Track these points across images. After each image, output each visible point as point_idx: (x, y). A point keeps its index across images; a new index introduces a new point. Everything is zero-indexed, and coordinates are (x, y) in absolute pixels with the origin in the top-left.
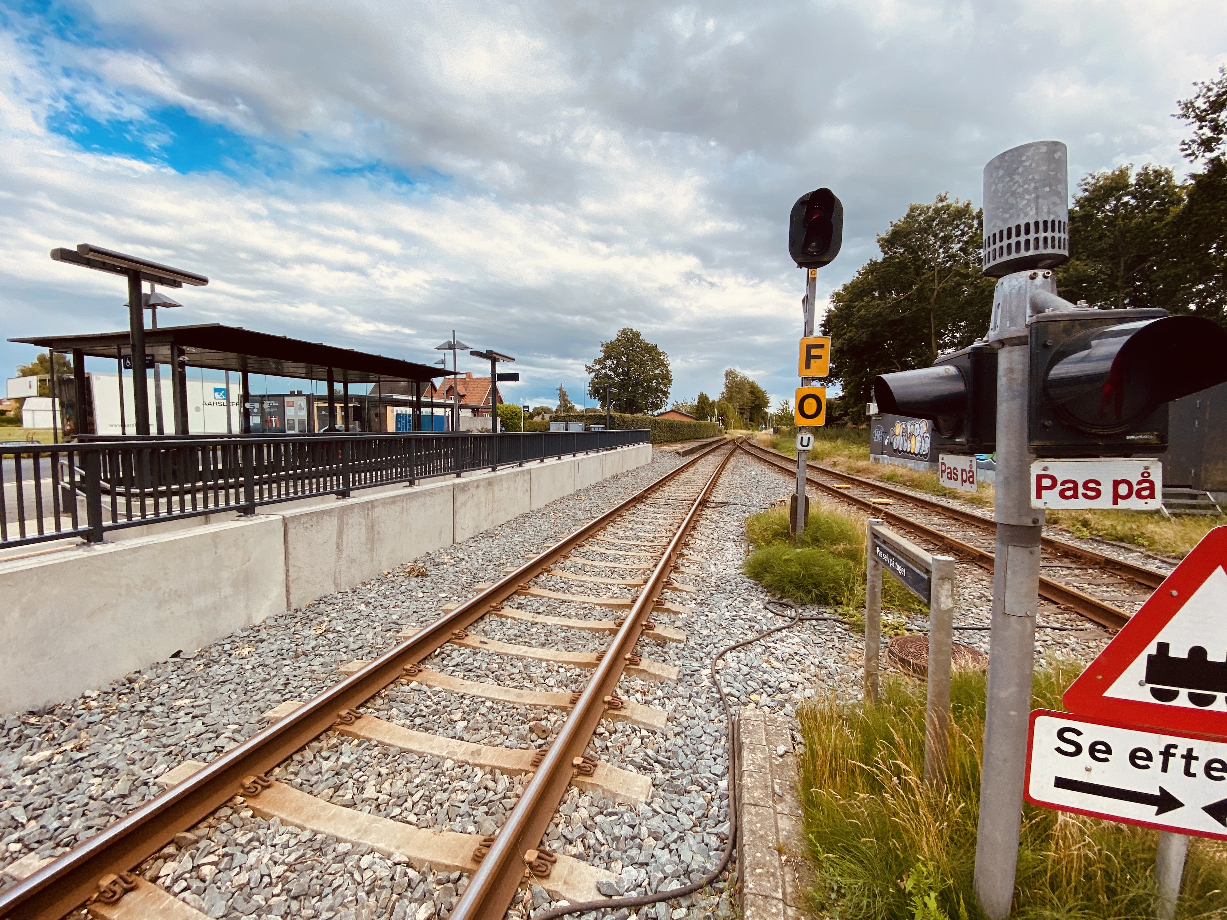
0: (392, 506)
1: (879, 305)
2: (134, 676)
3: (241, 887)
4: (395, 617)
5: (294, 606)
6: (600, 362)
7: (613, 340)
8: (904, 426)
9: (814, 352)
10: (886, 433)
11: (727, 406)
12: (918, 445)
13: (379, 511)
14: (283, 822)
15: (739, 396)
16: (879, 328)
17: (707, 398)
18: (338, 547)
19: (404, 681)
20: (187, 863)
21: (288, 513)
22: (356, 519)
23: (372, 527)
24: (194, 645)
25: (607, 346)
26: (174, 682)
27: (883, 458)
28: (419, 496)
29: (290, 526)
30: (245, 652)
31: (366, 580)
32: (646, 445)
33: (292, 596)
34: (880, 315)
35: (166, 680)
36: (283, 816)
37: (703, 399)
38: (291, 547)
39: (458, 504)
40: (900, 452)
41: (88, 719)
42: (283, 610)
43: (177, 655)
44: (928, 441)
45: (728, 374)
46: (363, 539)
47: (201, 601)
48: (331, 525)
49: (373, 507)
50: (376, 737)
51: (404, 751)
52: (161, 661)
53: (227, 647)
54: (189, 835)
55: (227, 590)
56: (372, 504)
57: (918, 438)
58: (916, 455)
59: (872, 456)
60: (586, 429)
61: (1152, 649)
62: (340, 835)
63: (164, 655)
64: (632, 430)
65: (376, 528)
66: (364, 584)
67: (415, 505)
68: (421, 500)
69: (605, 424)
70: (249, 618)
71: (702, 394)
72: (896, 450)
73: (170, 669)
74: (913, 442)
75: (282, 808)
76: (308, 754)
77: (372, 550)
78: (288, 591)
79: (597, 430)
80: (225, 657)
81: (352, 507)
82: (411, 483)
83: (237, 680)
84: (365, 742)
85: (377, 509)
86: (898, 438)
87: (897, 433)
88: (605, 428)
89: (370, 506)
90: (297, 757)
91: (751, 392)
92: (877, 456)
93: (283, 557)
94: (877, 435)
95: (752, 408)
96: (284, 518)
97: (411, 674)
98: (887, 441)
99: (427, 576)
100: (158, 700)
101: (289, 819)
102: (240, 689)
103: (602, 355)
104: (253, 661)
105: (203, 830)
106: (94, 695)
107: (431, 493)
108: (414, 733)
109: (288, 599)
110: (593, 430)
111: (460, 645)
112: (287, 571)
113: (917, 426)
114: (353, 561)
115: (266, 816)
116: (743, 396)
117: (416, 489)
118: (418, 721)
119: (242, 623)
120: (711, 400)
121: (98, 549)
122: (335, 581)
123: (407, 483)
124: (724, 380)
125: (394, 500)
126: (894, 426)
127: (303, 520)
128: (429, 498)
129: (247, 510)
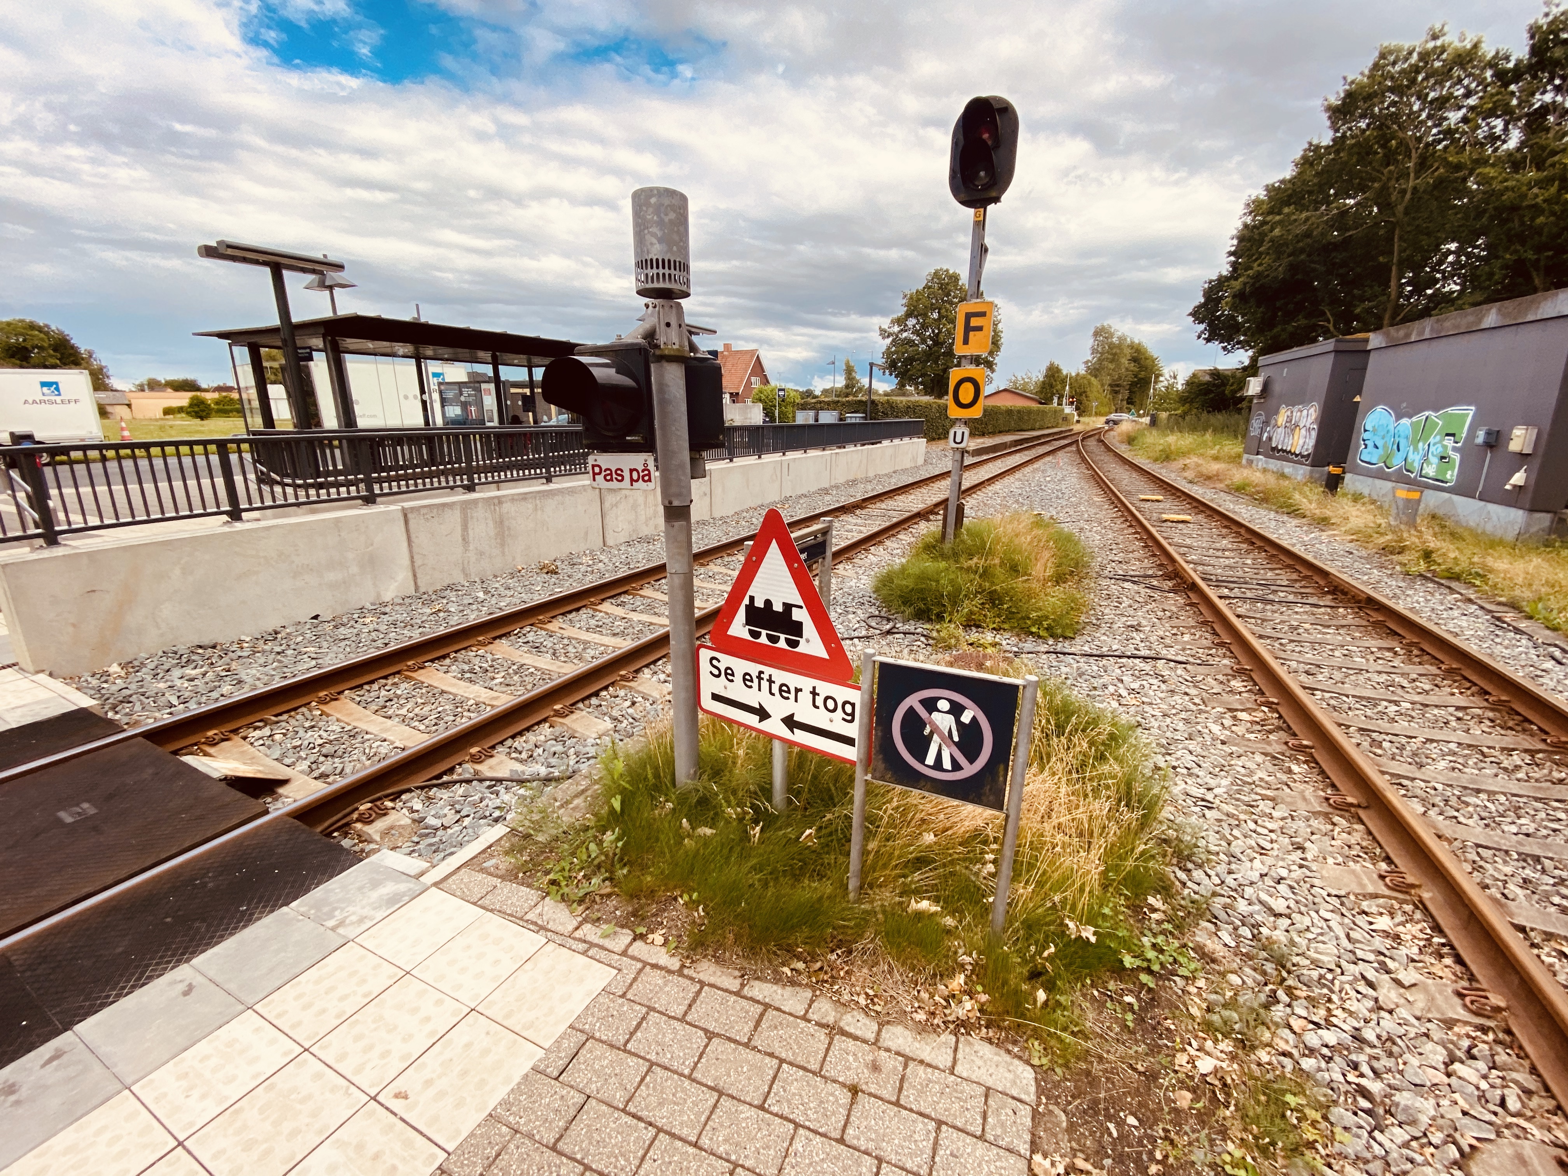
0: (523, 503)
1: (1307, 219)
2: (279, 629)
3: (295, 748)
4: (502, 604)
5: (422, 590)
6: (899, 321)
7: (920, 288)
8: (1289, 413)
9: (974, 322)
10: (1266, 423)
11: (1090, 383)
12: (1301, 442)
13: (507, 507)
14: (338, 720)
15: (1111, 366)
16: (1303, 257)
17: (1058, 370)
18: (464, 539)
19: (474, 649)
20: (266, 731)
21: (407, 505)
22: (480, 512)
23: (501, 522)
24: (329, 612)
25: (911, 298)
26: (308, 636)
27: (1258, 460)
28: (555, 495)
29: (410, 516)
30: (368, 620)
31: (498, 574)
32: (915, 440)
33: (419, 581)
34: (1308, 234)
35: (302, 634)
36: (339, 716)
37: (1053, 373)
38: (413, 536)
39: (607, 505)
40: (1279, 451)
41: (240, 654)
42: (411, 591)
43: (316, 617)
44: (1314, 434)
45: (1097, 334)
46: (492, 533)
47: (332, 576)
48: (455, 517)
49: (500, 503)
50: (428, 681)
51: (443, 692)
52: (303, 621)
53: (356, 616)
54: (273, 718)
55: (354, 569)
56: (500, 500)
57: (1303, 431)
58: (1297, 455)
59: (1246, 456)
60: (841, 419)
61: (746, 601)
62: (369, 730)
63: (305, 615)
64: (906, 419)
65: (506, 523)
66: (496, 576)
67: (551, 504)
68: (559, 498)
69: (865, 412)
70: (379, 595)
71: (1052, 364)
72: (1274, 449)
73: (308, 626)
74: (1296, 437)
75: (339, 712)
76: (375, 686)
77: (503, 545)
78: (415, 576)
79: (853, 421)
80: (352, 623)
81: (475, 501)
82: (549, 480)
83: (354, 639)
84: (419, 685)
85: (504, 505)
86: (1279, 430)
87: (1279, 423)
88: (865, 418)
89: (496, 501)
90: (367, 687)
91: (1135, 360)
92: (1252, 457)
93: (405, 544)
94: (1256, 424)
95: (1133, 385)
96: (403, 509)
97: (483, 644)
98: (1266, 435)
99: (556, 573)
100: (292, 647)
101: (342, 718)
102: (353, 645)
103: (902, 311)
104: (371, 627)
105: (285, 717)
106: (248, 639)
107: (571, 491)
108: (461, 682)
109: (416, 583)
110: (849, 421)
111: (541, 629)
112: (412, 557)
113: (1305, 412)
114: (482, 554)
115: (328, 715)
116: (1119, 366)
117: (552, 486)
118: (468, 675)
119: (372, 597)
120: (1065, 372)
121: (238, 526)
122: (463, 570)
123: (544, 481)
124: (1090, 342)
125: (524, 497)
126: (1277, 412)
127: (423, 511)
128: (567, 498)
129: (370, 500)
